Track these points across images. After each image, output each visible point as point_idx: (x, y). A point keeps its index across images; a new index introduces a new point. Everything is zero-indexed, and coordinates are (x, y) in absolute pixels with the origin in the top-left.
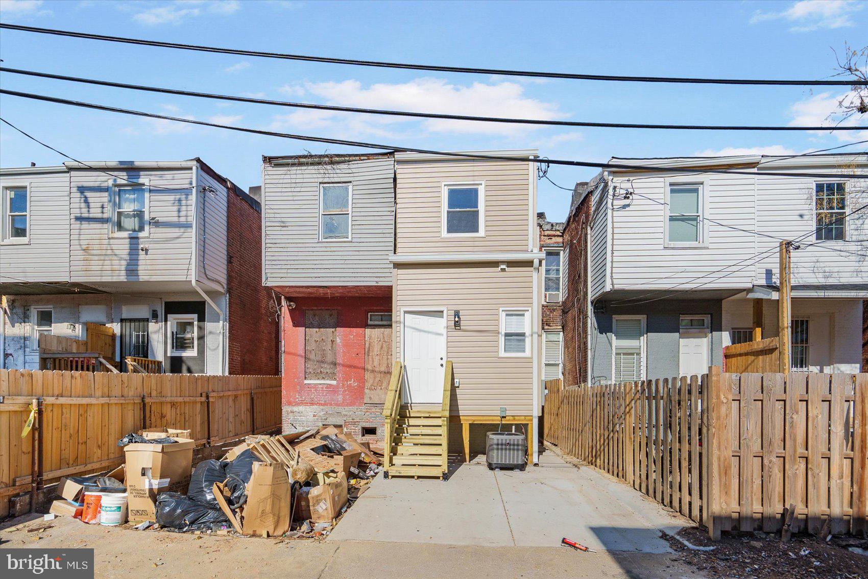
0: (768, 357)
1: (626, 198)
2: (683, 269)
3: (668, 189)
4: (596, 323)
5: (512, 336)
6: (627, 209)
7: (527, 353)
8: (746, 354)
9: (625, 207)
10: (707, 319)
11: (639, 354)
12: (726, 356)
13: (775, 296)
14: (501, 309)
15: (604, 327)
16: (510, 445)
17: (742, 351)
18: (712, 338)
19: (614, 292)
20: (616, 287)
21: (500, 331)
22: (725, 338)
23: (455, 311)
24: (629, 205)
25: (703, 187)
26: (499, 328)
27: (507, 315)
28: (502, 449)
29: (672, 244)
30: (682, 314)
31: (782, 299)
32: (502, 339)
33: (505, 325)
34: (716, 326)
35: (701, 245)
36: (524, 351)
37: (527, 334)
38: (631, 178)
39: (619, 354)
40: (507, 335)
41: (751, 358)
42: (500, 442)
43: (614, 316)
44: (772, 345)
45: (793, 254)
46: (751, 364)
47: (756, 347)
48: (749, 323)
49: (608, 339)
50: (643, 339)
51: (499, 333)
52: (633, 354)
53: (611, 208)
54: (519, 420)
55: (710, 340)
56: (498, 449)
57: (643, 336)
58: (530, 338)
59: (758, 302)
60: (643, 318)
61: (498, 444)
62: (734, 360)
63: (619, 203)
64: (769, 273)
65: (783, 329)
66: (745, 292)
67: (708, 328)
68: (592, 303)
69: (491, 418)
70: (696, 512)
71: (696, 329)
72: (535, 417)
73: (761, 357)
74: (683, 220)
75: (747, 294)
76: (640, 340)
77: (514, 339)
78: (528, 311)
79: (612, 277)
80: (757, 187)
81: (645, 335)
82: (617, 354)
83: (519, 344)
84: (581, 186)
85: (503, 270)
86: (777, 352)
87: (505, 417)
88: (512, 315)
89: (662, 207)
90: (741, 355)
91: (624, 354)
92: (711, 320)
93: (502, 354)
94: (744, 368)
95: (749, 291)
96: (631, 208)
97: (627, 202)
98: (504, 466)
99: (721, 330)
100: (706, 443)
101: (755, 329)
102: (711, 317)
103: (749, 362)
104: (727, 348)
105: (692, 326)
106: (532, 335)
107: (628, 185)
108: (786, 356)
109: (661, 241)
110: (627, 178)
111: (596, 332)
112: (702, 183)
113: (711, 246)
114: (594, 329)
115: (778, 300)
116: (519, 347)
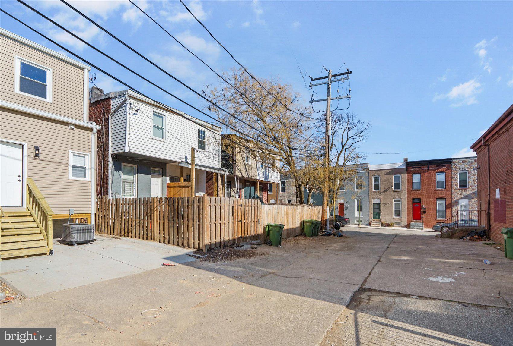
0: (187, 189)
1: (136, 111)
2: (158, 149)
3: (152, 113)
4: (113, 166)
5: (76, 168)
6: (136, 116)
7: (88, 178)
8: (178, 187)
9: (135, 114)
10: (161, 170)
11: (133, 183)
12: (168, 187)
13: (190, 167)
14: (70, 151)
15: (118, 168)
16: (86, 230)
17: (176, 186)
18: (163, 179)
19: (130, 153)
20: (131, 151)
21: (70, 164)
22: (168, 179)
23: (34, 147)
24: (136, 114)
25: (165, 117)
26: (69, 162)
27: (74, 155)
28: (80, 233)
29: (154, 137)
30: (152, 167)
31: (193, 168)
32: (71, 169)
33: (73, 161)
34: (164, 174)
35: (164, 141)
36: (85, 177)
37: (87, 168)
38: (139, 103)
39: (125, 182)
40: (73, 167)
41: (179, 189)
42: (79, 229)
43: (122, 163)
44: (189, 185)
45: (196, 153)
46: (179, 191)
47: (181, 185)
48: (178, 174)
49: (120, 174)
50: (136, 176)
51: (68, 165)
52: (131, 183)
53: (128, 112)
54: (82, 216)
55: (162, 180)
56: (78, 233)
57: (135, 174)
58: (89, 170)
59: (182, 168)
60: (135, 166)
61: (78, 230)
62: (172, 189)
63: (132, 112)
64: (186, 158)
65: (193, 179)
66: (178, 163)
67: (161, 174)
68: (112, 155)
69: (64, 215)
70: (196, 245)
71: (156, 174)
72: (93, 214)
73: (184, 189)
74: (157, 128)
75: (179, 164)
76: (134, 176)
77: (78, 170)
78: (88, 155)
79: (129, 145)
80: (182, 124)
81: (137, 175)
82: (123, 182)
83: (80, 172)
84: (96, 89)
85: (72, 129)
86: (190, 187)
87: (72, 215)
88: (76, 156)
89: (150, 120)
90: (175, 187)
91: (127, 182)
92: (163, 171)
93: (70, 177)
94: (176, 192)
95: (179, 163)
96: (137, 116)
97: (136, 112)
98: (79, 242)
99: (166, 176)
100: (201, 220)
101: (181, 178)
102: (163, 170)
103: (179, 190)
104: (168, 183)
105: (155, 172)
106: (91, 169)
107: (137, 105)
108: (194, 189)
109: (150, 135)
110: (137, 102)
111: (113, 170)
112: (165, 115)
113: (168, 142)
114: (112, 168)
115: (191, 169)
116: (79, 174)
